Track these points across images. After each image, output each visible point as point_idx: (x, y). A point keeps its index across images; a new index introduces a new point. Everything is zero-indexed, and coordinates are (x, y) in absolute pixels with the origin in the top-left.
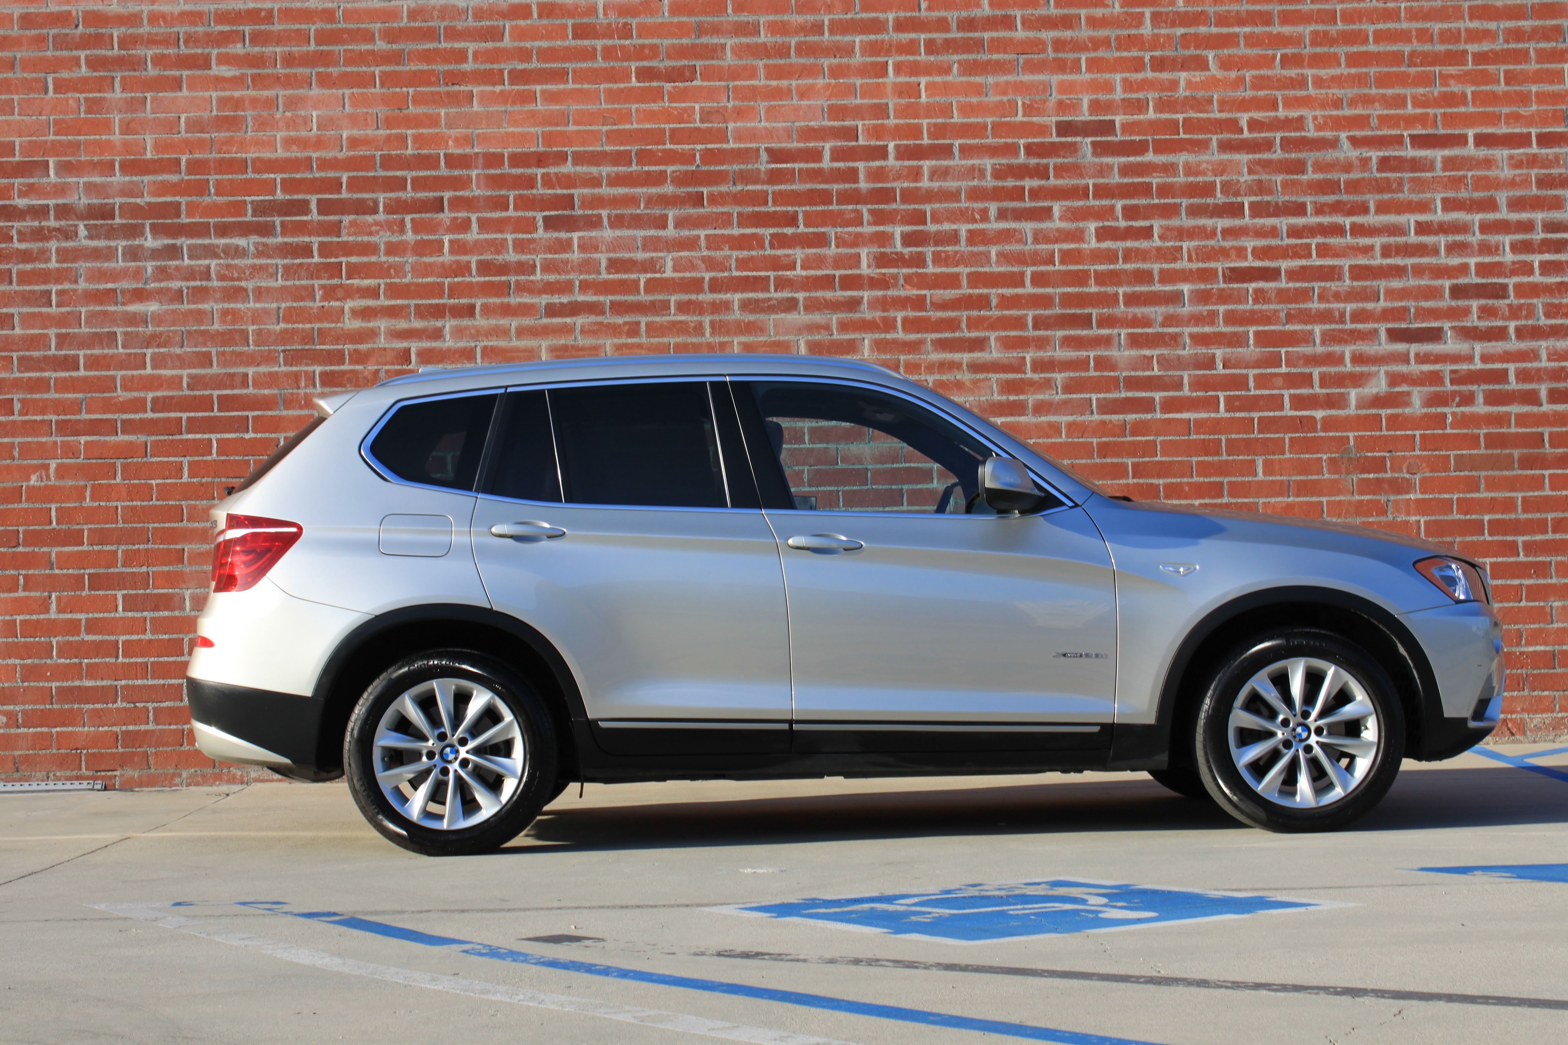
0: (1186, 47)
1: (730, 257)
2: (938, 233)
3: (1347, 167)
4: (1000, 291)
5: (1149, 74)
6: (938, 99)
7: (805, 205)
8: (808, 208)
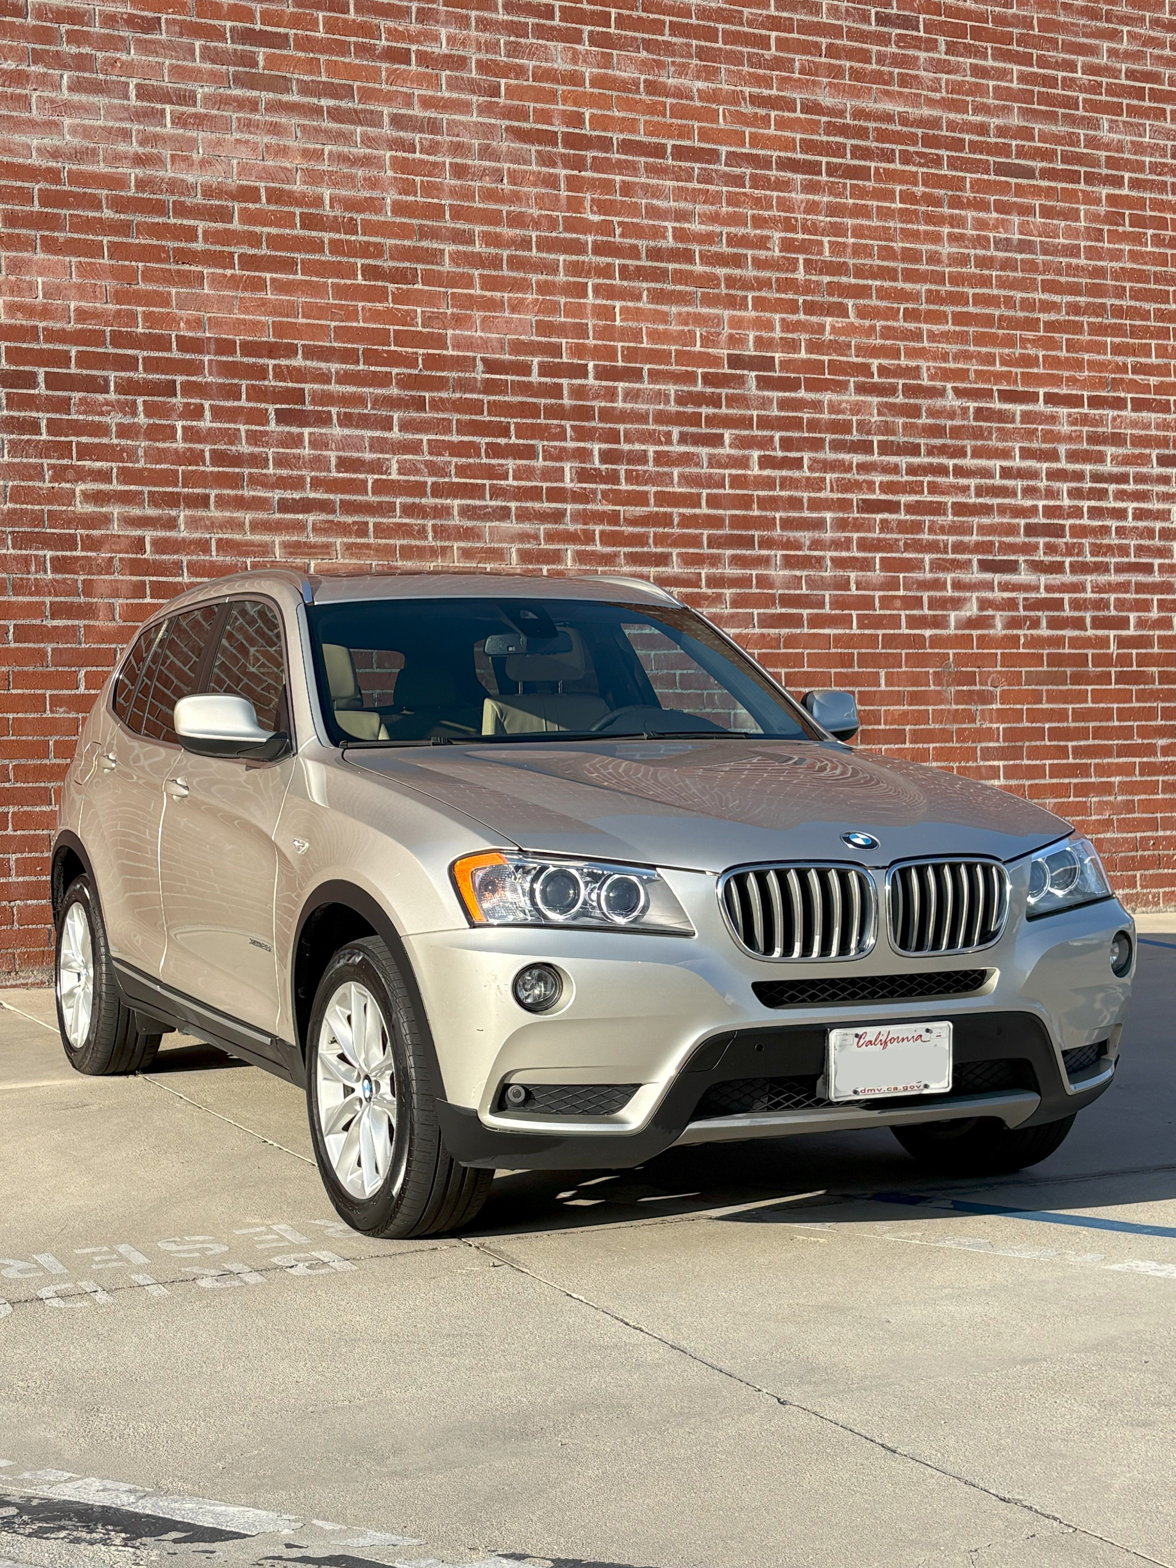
0: (831, 294)
1: (450, 462)
2: (631, 451)
3: (952, 415)
4: (681, 510)
5: (802, 317)
6: (630, 324)
7: (516, 417)
8: (519, 420)
